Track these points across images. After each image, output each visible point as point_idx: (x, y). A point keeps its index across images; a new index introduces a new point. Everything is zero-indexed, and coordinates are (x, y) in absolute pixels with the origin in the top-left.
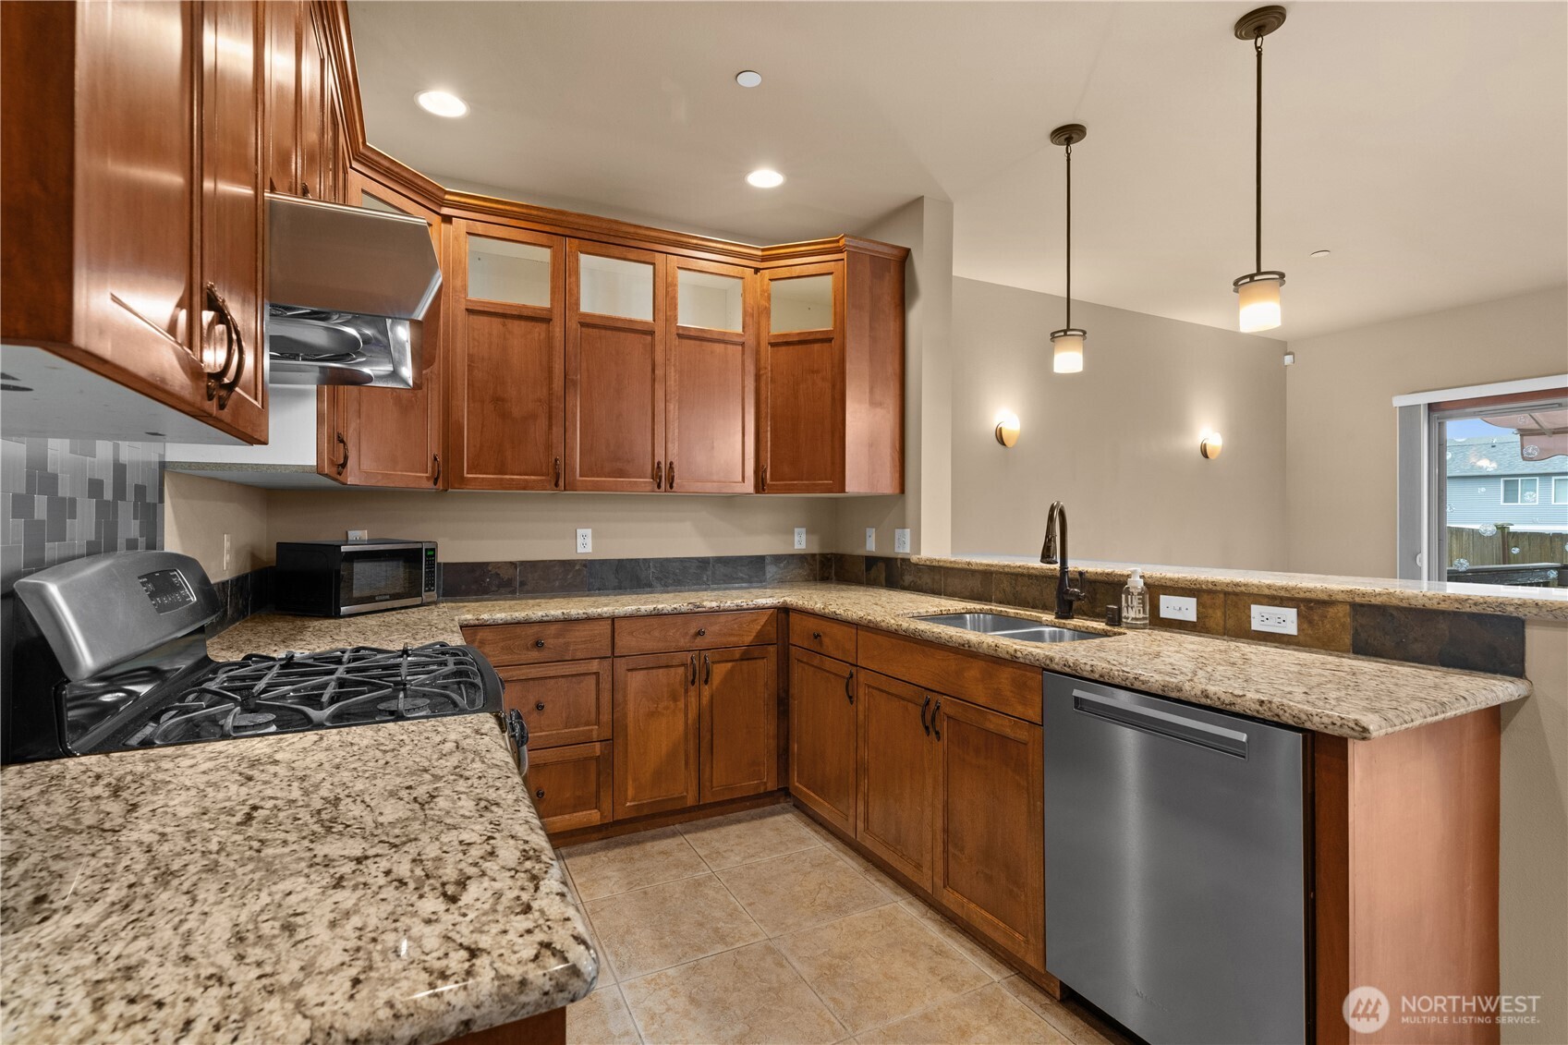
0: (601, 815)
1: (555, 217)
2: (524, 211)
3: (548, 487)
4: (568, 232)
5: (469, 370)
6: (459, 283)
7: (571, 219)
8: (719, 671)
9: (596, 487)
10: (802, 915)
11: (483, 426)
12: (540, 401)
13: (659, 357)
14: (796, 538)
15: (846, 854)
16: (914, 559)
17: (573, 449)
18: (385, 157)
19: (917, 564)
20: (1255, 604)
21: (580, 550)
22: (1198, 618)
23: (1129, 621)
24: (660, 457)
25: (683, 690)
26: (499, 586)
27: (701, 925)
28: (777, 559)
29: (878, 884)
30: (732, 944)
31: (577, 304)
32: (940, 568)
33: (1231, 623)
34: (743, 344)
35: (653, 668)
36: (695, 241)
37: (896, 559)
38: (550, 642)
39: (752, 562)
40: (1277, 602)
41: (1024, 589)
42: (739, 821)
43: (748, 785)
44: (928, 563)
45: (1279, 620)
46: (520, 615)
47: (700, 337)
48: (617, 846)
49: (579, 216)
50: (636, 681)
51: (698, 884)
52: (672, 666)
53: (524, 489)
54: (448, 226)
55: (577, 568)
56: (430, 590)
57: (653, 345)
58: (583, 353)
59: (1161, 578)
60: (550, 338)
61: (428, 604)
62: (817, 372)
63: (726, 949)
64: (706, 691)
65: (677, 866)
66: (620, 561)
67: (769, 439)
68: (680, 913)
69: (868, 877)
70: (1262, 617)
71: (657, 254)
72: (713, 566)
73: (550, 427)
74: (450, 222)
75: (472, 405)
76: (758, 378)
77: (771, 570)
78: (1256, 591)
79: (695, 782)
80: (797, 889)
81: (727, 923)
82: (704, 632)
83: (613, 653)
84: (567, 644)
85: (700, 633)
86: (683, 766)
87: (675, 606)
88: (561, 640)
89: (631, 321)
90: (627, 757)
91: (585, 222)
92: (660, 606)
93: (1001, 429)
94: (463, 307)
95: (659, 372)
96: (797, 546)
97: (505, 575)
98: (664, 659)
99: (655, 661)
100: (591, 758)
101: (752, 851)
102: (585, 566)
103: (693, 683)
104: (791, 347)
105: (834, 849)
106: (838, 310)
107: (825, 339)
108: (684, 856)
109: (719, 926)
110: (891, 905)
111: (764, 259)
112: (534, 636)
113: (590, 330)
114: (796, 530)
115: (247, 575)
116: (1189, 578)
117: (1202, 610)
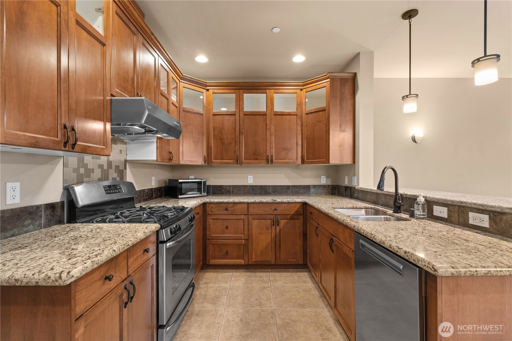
0: (245, 262)
1: (236, 84)
2: (227, 84)
3: (235, 164)
4: (240, 88)
5: (213, 131)
6: (211, 107)
7: (240, 84)
8: (282, 222)
9: (249, 163)
10: (289, 305)
11: (217, 147)
12: (232, 138)
13: (268, 122)
14: (322, 179)
15: (317, 289)
16: (356, 188)
17: (242, 152)
18: (189, 77)
19: (358, 190)
20: (471, 212)
21: (249, 182)
22: (448, 216)
23: (417, 216)
24: (268, 153)
25: (270, 227)
26: (226, 192)
27: (257, 300)
28: (315, 186)
29: (322, 302)
30: (262, 308)
31: (243, 109)
32: (364, 191)
33: (461, 220)
34: (296, 115)
35: (260, 219)
36: (279, 84)
37: (352, 187)
38: (230, 209)
39: (305, 187)
40: (480, 211)
41: (389, 200)
42: (289, 272)
43: (292, 261)
44: (360, 189)
45: (480, 220)
46: (221, 200)
47: (282, 114)
48: (249, 272)
49: (243, 82)
50: (255, 223)
51: (264, 288)
52: (266, 219)
53: (228, 164)
54: (208, 92)
55: (248, 188)
56: (204, 192)
57: (266, 119)
58: (245, 123)
59: (433, 198)
60: (235, 120)
61: (204, 196)
62: (321, 122)
63: (260, 309)
64: (278, 228)
65: (261, 281)
66: (261, 186)
67: (306, 146)
68: (254, 295)
69: (319, 299)
70: (474, 218)
71: (267, 90)
72: (292, 188)
73: (235, 146)
74: (209, 91)
75: (214, 141)
76: (302, 126)
77: (312, 190)
78: (469, 205)
79: (274, 257)
80: (293, 296)
81: (265, 301)
82: (277, 209)
83: (248, 213)
84: (235, 210)
85: (276, 210)
86: (270, 251)
87: (267, 200)
88: (233, 209)
89: (259, 112)
90: (252, 246)
91: (244, 84)
92: (262, 200)
93: (414, 136)
94: (212, 114)
95: (268, 127)
96: (322, 182)
97: (228, 189)
98: (264, 217)
99: (261, 217)
100: (242, 244)
101: (286, 282)
102: (250, 187)
103: (274, 225)
104: (312, 114)
105: (314, 287)
106: (327, 99)
107: (323, 110)
108: (265, 279)
109: (262, 301)
110: (321, 310)
111: (303, 85)
112: (226, 206)
113: (247, 116)
114: (322, 177)
115: (162, 187)
116: (443, 198)
117: (450, 213)
